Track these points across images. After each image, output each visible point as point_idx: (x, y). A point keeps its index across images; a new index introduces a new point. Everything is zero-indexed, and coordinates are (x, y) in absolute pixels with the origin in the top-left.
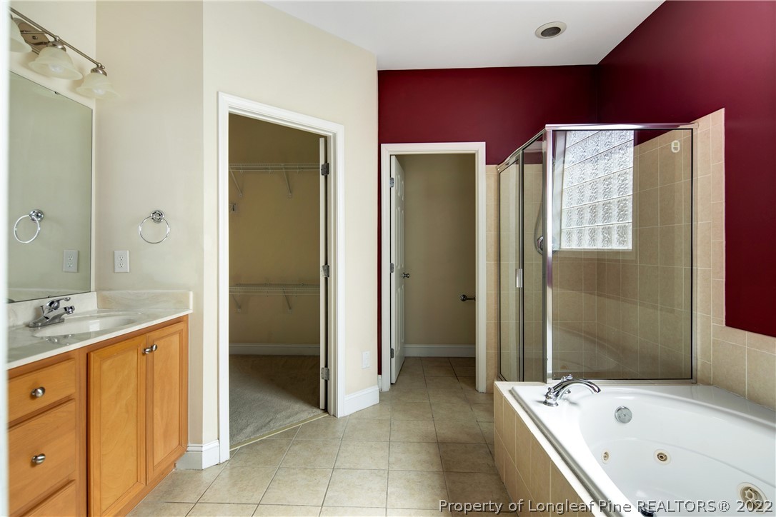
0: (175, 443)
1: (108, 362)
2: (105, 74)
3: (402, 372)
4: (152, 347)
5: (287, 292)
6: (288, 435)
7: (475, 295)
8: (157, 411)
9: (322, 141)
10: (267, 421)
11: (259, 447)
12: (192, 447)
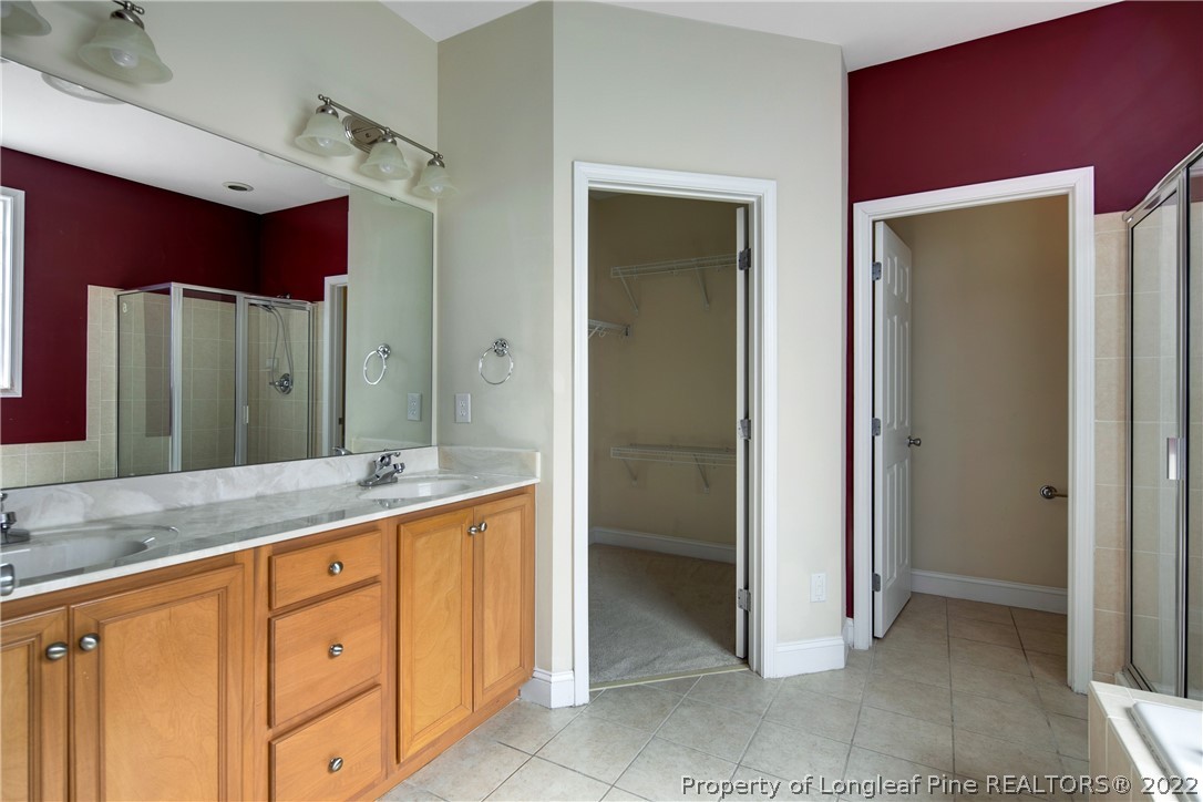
0: (515, 663)
1: (423, 540)
2: (442, 165)
3: (900, 619)
4: (481, 525)
5: (703, 461)
6: (679, 687)
7: (1067, 490)
8: (489, 614)
9: (740, 213)
10: (652, 657)
11: (631, 696)
12: (539, 673)
